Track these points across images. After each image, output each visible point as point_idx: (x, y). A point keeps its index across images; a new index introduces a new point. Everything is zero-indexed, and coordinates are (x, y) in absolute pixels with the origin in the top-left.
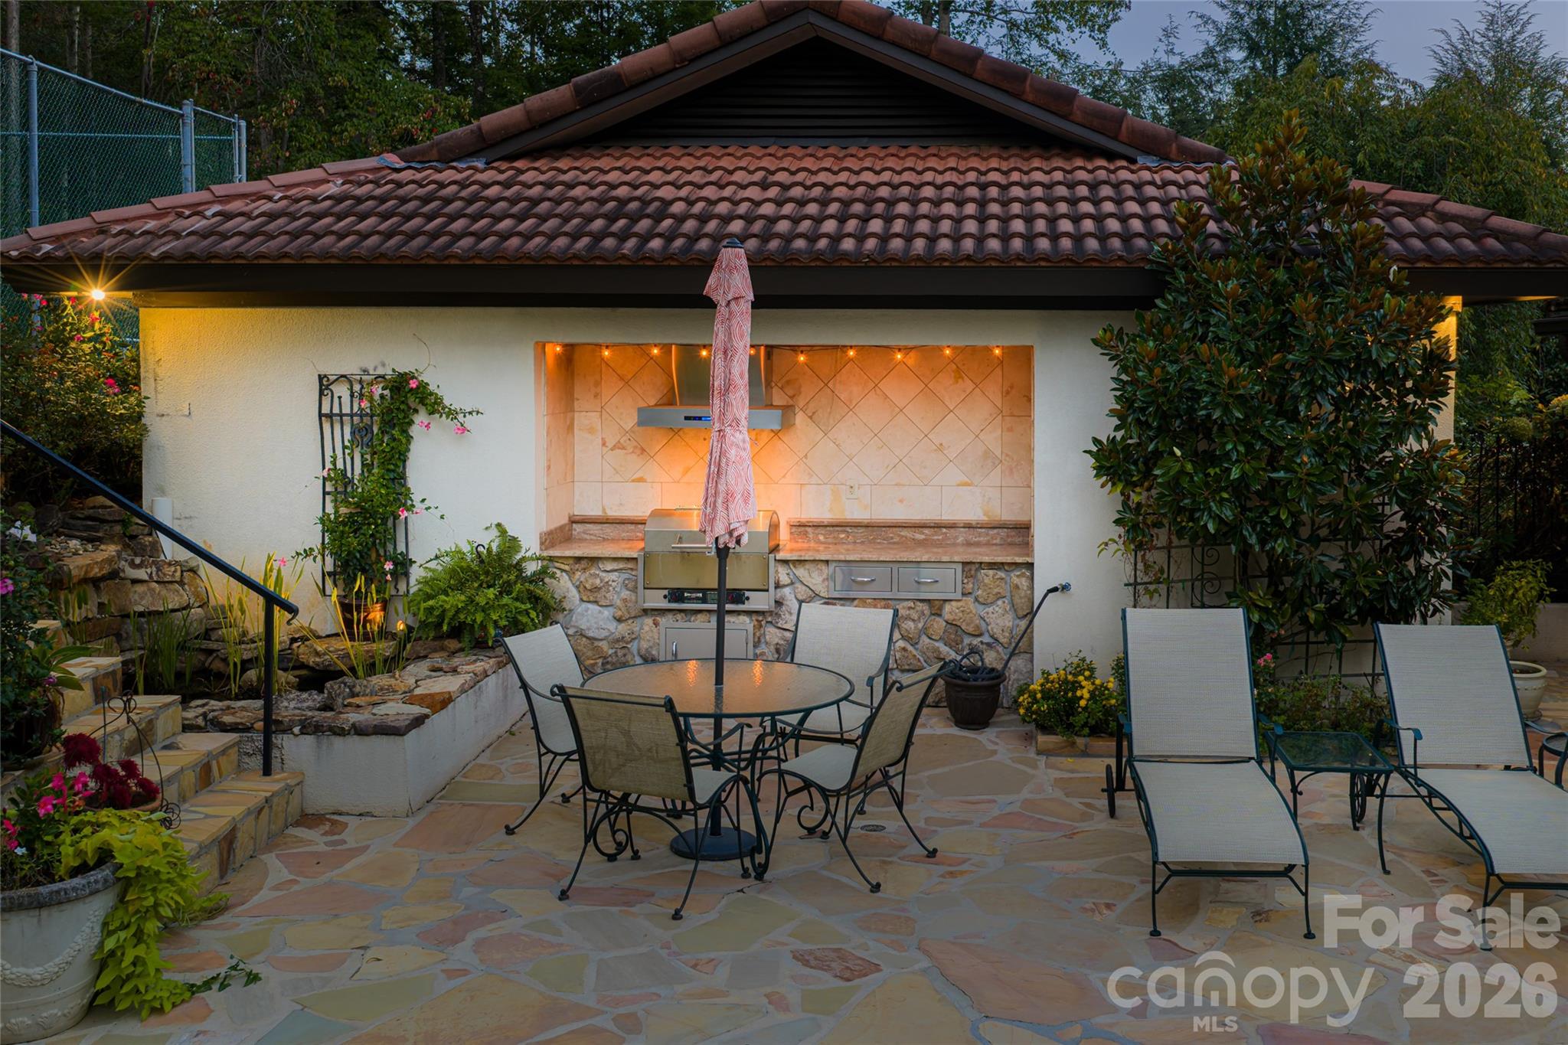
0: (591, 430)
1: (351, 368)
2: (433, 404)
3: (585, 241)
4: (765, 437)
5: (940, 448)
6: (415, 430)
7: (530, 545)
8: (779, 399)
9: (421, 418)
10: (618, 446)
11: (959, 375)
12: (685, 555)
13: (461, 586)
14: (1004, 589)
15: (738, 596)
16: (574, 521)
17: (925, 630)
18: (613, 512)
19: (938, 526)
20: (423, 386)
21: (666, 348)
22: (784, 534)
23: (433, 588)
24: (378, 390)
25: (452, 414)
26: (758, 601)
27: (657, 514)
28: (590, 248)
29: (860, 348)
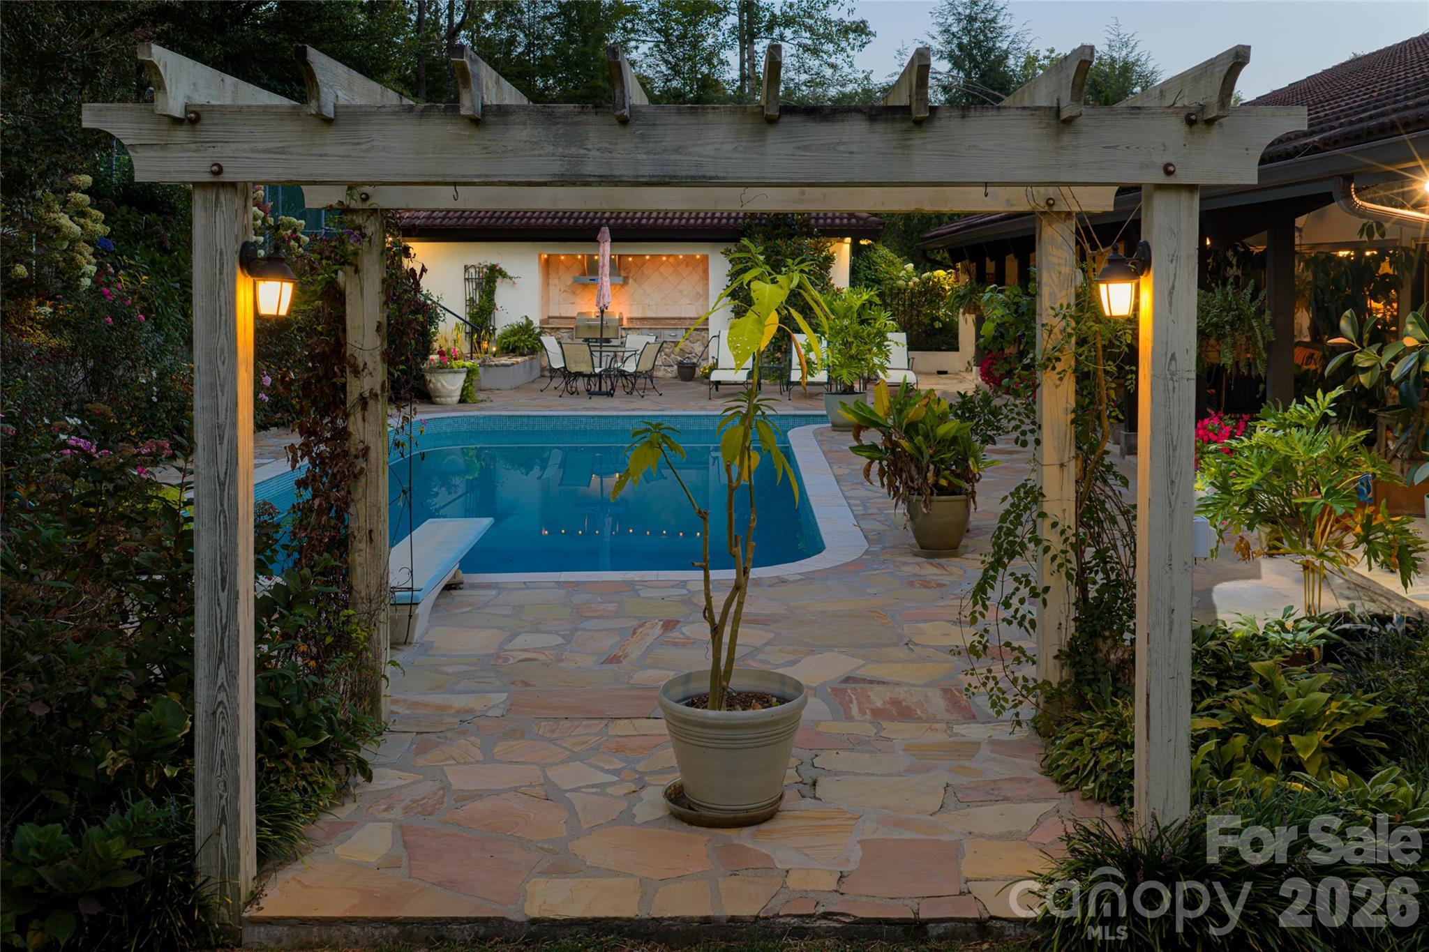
0: (555, 286)
1: (475, 263)
2: (504, 275)
3: (557, 220)
4: (618, 287)
5: (681, 291)
6: (497, 284)
7: (536, 323)
8: (623, 274)
9: (499, 280)
10: (565, 291)
11: (687, 265)
12: (589, 327)
13: (515, 335)
14: (700, 338)
15: (608, 340)
16: (550, 318)
17: (672, 352)
18: (563, 315)
19: (680, 319)
20: (500, 269)
21: (583, 256)
22: (625, 322)
23: (504, 336)
24: (485, 270)
25: (511, 278)
26: (615, 342)
27: (580, 314)
28: (559, 222)
29: (651, 256)
